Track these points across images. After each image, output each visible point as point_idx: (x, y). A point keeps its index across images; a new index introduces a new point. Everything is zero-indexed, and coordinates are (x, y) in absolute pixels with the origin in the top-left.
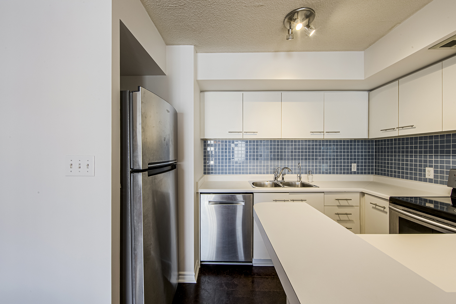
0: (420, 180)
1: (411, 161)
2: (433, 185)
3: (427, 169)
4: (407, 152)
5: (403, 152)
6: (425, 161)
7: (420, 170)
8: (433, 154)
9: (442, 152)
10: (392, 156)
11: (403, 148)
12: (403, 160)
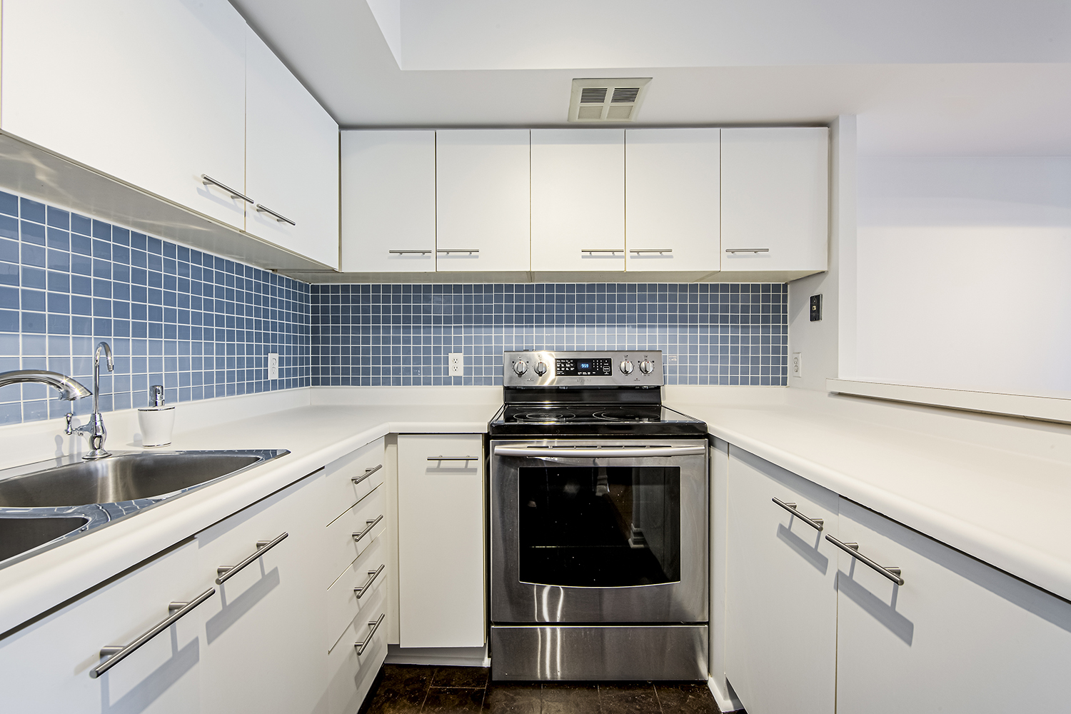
0: (437, 382)
1: (417, 340)
2: (462, 389)
3: (452, 356)
4: (407, 320)
5: (396, 320)
6: (447, 340)
7: (437, 361)
8: (463, 325)
9: (478, 320)
10: (366, 330)
11: (397, 309)
12: (396, 340)
